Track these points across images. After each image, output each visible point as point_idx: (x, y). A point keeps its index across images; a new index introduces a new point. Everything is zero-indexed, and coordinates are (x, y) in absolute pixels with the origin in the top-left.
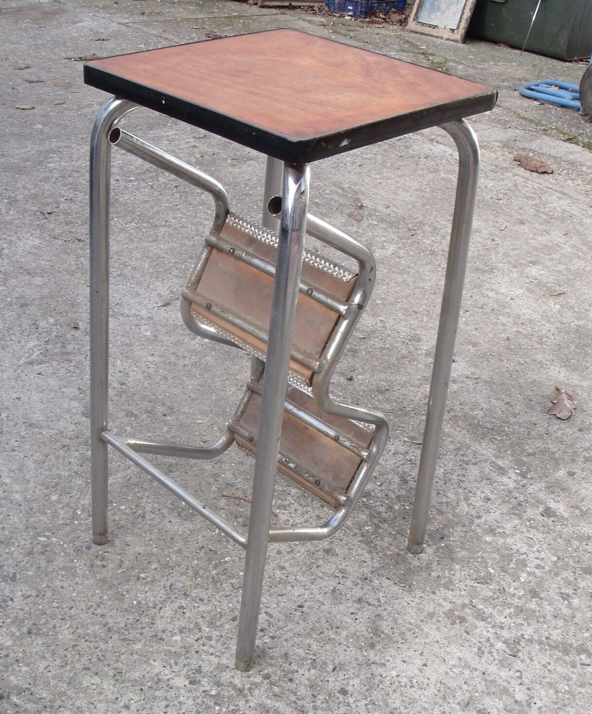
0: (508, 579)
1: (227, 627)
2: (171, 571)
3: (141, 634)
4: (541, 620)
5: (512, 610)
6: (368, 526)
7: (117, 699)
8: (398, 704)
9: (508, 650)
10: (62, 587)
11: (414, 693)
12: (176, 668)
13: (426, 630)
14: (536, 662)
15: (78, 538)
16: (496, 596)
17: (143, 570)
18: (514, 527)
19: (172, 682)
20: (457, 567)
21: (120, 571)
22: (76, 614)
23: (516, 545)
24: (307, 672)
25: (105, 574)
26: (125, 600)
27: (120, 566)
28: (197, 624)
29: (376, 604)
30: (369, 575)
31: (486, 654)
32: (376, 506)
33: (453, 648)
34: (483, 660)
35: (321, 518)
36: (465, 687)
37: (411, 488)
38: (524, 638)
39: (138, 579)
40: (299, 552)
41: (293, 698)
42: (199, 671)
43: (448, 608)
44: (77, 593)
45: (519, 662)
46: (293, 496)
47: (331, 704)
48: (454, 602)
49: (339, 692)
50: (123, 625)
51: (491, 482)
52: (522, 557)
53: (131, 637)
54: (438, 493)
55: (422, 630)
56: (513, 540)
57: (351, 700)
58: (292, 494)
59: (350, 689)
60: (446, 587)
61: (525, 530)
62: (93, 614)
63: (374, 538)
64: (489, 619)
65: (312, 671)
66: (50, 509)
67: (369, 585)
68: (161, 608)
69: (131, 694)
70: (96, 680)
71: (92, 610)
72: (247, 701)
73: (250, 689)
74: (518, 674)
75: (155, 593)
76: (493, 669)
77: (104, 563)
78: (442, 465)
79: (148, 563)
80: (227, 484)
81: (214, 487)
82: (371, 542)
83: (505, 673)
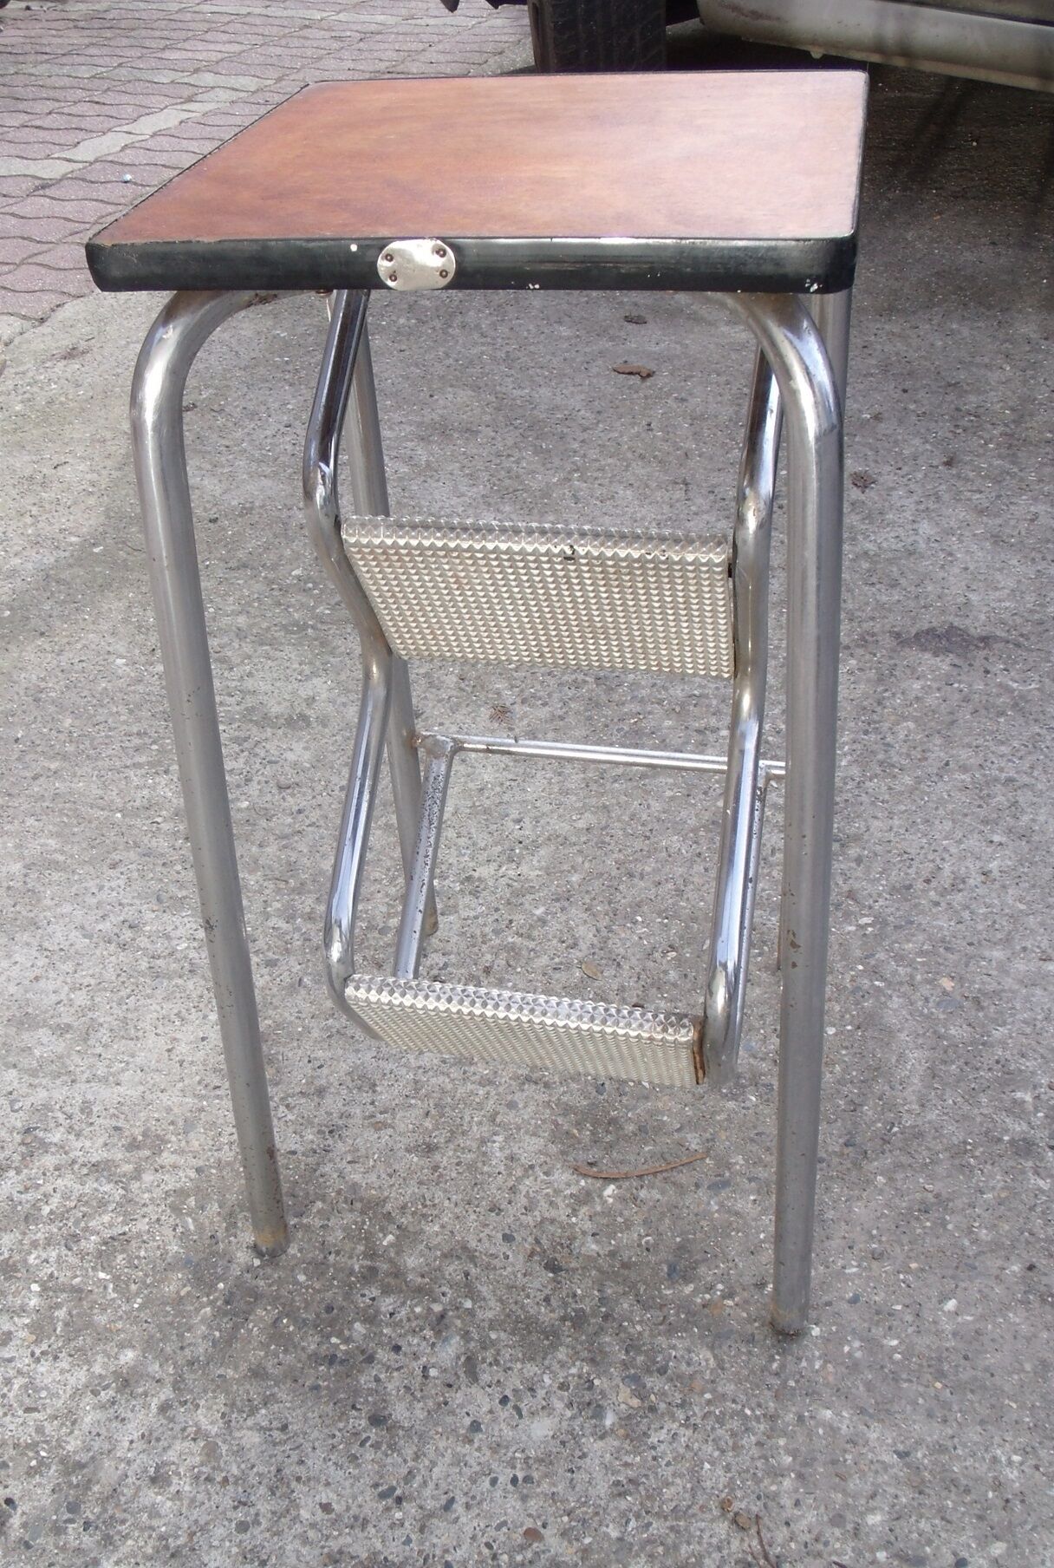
0: (63, 1277)
1: (489, 957)
2: (643, 983)
5: (46, 1210)
6: (391, 1245)
8: (190, 985)
9: (41, 1134)
11: (171, 1008)
13: (189, 1100)
16: (83, 1224)
18: (74, 1423)
20: (174, 1248)
23: (62, 1372)
26: (655, 915)
28: (529, 937)
30: (330, 1142)
31: (76, 1110)
32: (403, 1304)
33: (133, 1092)
34: (79, 1099)
35: (491, 1210)
36: (99, 1050)
37: (354, 1407)
38: (16, 1168)
39: (671, 946)
40: (480, 1123)
42: (475, 893)
43: (165, 1154)
46: (584, 1233)
48: (157, 1171)
52: (44, 1347)
54: (284, 1428)
55: (198, 1096)
56: (72, 1381)
58: (590, 1239)
60: (182, 1193)
61: (48, 1428)
62: (673, 879)
63: (364, 1223)
64: (85, 1171)
67: (322, 1125)
76: (59, 1093)
79: (686, 976)
80: (726, 1184)
81: (742, 1162)
82: (363, 1213)
83: (38, 1097)
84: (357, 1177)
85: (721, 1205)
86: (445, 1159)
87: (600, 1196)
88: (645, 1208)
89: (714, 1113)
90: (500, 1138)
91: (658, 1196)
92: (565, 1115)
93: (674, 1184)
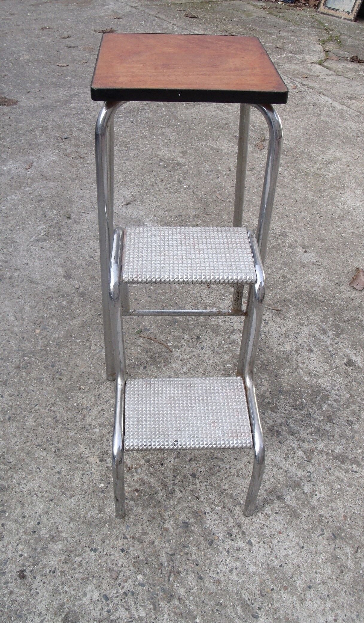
0: (315, 407)
3: (76, 425)
4: (331, 438)
5: (313, 429)
6: (229, 364)
7: (54, 467)
8: (227, 486)
9: (305, 457)
10: (33, 391)
12: (93, 450)
14: (322, 467)
15: (48, 359)
16: (304, 419)
17: (84, 383)
18: (325, 372)
19: (89, 459)
20: (282, 397)
21: (69, 383)
22: (39, 409)
23: (324, 384)
24: (173, 460)
25: (60, 384)
26: (70, 402)
27: (70, 380)
31: (290, 458)
32: (236, 351)
34: (287, 462)
35: (200, 356)
36: (272, 480)
37: (262, 340)
38: (317, 450)
39: (80, 389)
41: (161, 476)
43: (271, 424)
44: (41, 396)
45: (311, 466)
46: (185, 340)
47: (184, 483)
48: (275, 421)
49: (191, 475)
50: (66, 419)
51: (315, 339)
52: (326, 393)
53: (69, 427)
54: (279, 344)
56: (322, 381)
57: (198, 481)
58: (185, 339)
59: (198, 474)
60: (272, 410)
61: (332, 374)
62: (49, 410)
63: (231, 373)
64: (296, 435)
65: (176, 460)
66: (34, 339)
68: (90, 410)
69: (63, 465)
70: (44, 453)
71: (49, 407)
72: (133, 476)
73: (136, 468)
74: (309, 474)
75: (89, 399)
76: (293, 469)
77: (61, 377)
78: (285, 325)
79: (88, 379)
83: (300, 473)
85: (151, 326)
87: (173, 345)
88: (167, 336)
90: (182, 372)
91: (161, 336)
92: (160, 367)
93: (155, 336)
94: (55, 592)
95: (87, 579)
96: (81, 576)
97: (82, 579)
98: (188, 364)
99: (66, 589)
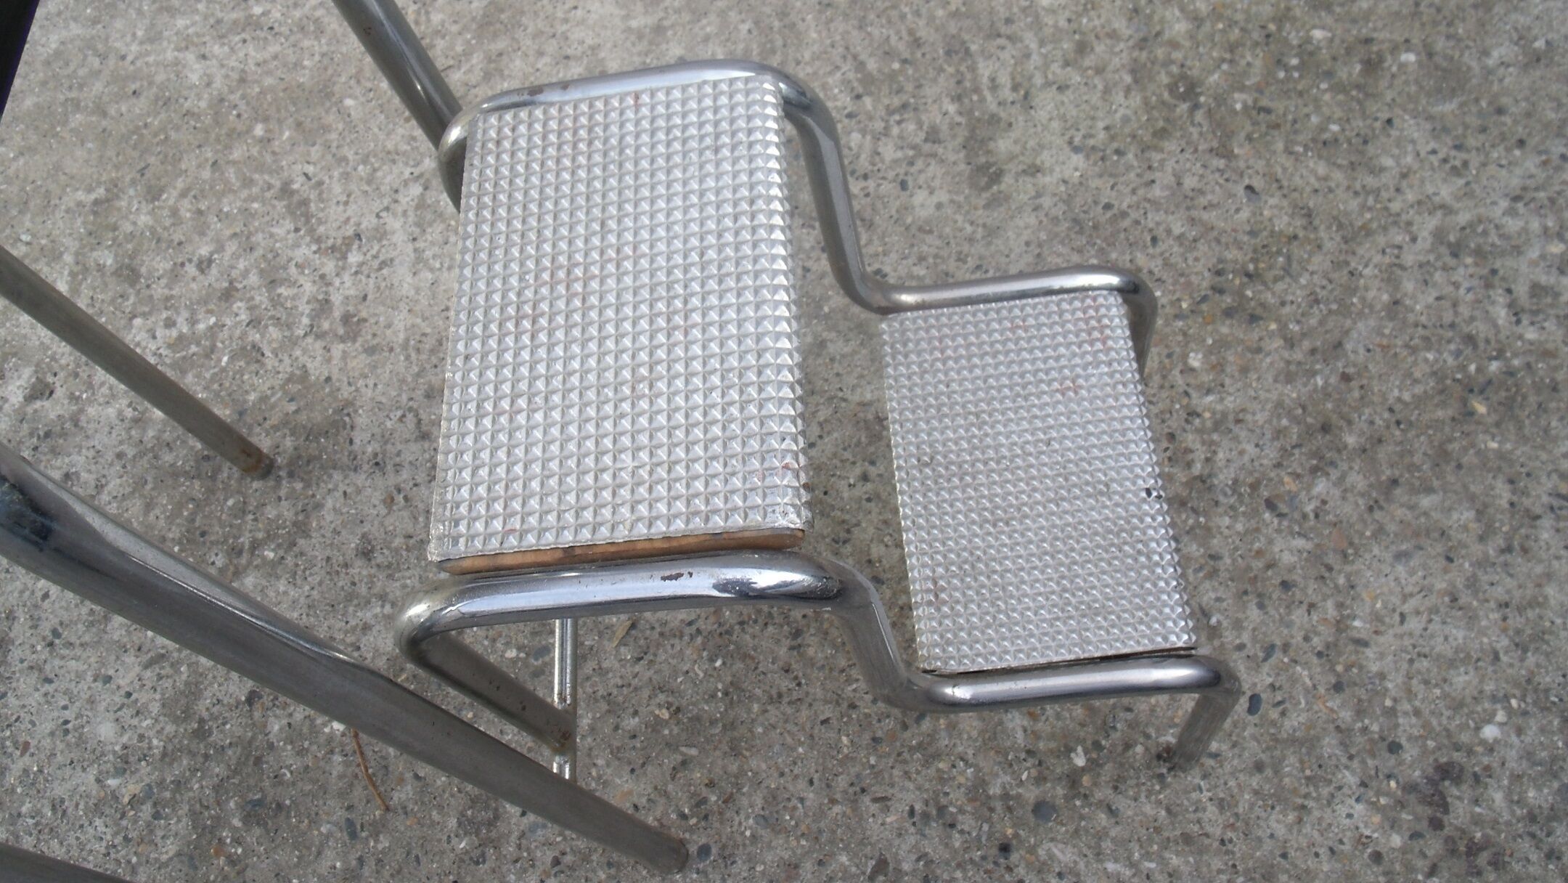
0: (223, 335)
2: (615, 692)
4: (270, 256)
5: (280, 290)
7: (869, 500)
9: (355, 247)
10: (811, 782)
13: (402, 336)
16: (270, 322)
17: (657, 724)
20: (252, 396)
21: (693, 752)
22: (826, 702)
25: (720, 762)
26: (729, 679)
27: (684, 763)
29: (410, 416)
30: (366, 467)
31: (381, 258)
33: (406, 289)
38: (319, 248)
39: (678, 710)
43: (341, 345)
44: (793, 749)
45: (363, 226)
46: (291, 715)
48: (325, 348)
50: (770, 628)
55: (407, 340)
58: (285, 722)
60: (303, 377)
62: (799, 684)
63: (285, 527)
64: (320, 297)
67: (384, 453)
68: (690, 624)
69: (846, 495)
71: (795, 696)
74: (384, 214)
75: (674, 662)
76: (399, 238)
77: (705, 792)
79: (634, 737)
80: (353, 835)
81: (380, 847)
82: (295, 524)
83: (394, 223)
84: (329, 503)
85: (329, 835)
86: (359, 569)
88: (322, 764)
89: (440, 808)
90: (388, 609)
91: (335, 773)
93: (351, 785)
94: (992, 232)
95: (920, 229)
96: (929, 239)
97: (931, 232)
98: (353, 622)
99: (969, 229)
